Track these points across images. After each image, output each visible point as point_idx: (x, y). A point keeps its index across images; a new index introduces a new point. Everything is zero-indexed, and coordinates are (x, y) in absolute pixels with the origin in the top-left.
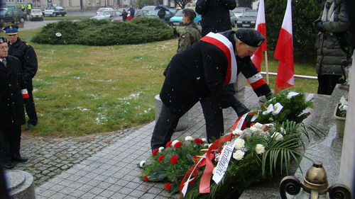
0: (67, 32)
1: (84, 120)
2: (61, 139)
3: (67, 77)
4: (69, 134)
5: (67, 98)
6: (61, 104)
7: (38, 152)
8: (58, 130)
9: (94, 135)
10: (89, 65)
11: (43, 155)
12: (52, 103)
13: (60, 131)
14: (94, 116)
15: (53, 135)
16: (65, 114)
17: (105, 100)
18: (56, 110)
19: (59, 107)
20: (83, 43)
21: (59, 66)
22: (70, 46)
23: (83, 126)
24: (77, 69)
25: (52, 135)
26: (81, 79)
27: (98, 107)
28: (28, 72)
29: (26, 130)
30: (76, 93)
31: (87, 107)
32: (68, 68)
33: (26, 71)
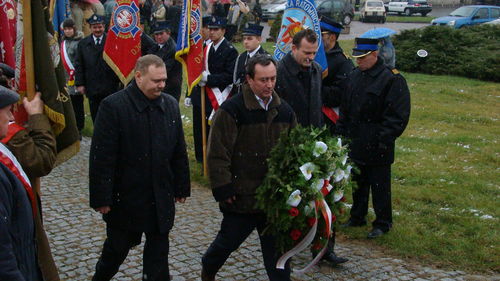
0: (440, 49)
1: (487, 239)
2: (441, 272)
3: (443, 142)
5: (446, 186)
6: (434, 197)
8: (432, 250)
10: (487, 122)
12: (417, 191)
13: (437, 255)
18: (425, 207)
19: (430, 202)
20: (470, 74)
22: (444, 78)
23: (485, 252)
25: (421, 259)
26: (471, 150)
28: (390, 126)
30: (464, 177)
31: (491, 211)
33: (384, 123)
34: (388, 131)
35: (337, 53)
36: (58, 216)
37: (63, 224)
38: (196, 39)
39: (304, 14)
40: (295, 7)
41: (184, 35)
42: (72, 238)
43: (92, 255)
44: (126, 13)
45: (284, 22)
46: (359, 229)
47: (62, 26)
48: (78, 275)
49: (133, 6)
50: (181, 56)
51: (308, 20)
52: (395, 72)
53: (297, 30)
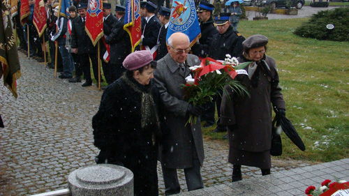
0: (343, 23)
5: (294, 110)
7: (220, 167)
9: (299, 161)
11: (225, 171)
14: (314, 138)
17: (345, 120)
21: (310, 68)
22: (343, 43)
24: (332, 75)
26: (327, 89)
27: (327, 127)
30: (311, 105)
31: (313, 125)
32: (322, 72)
35: (209, 23)
36: (41, 123)
37: (42, 128)
38: (137, 16)
41: (129, 14)
42: (43, 136)
43: (50, 145)
45: (173, 4)
46: (220, 134)
47: (67, 10)
48: (37, 154)
50: (127, 28)
51: (187, 3)
52: (239, 35)
53: (181, 9)
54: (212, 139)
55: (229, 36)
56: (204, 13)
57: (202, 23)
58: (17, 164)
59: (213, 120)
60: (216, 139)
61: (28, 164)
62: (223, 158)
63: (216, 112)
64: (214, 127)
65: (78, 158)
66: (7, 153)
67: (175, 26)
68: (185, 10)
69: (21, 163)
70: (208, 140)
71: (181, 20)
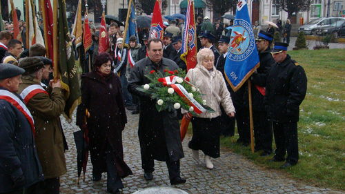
2: (315, 189)
4: (329, 184)
15: (309, 182)
16: (338, 160)
19: (338, 150)
29: (281, 168)
33: (290, 96)
34: (292, 101)
35: (267, 53)
38: (191, 47)
39: (243, 29)
40: (238, 25)
44: (154, 31)
45: (233, 35)
49: (158, 27)
50: (184, 57)
51: (246, 33)
52: (296, 64)
53: (240, 39)
54: (269, 169)
55: (287, 65)
56: (262, 43)
57: (260, 51)
58: (80, 187)
59: (271, 150)
60: (273, 168)
61: (89, 188)
62: (280, 187)
63: (274, 141)
64: (271, 157)
65: (137, 183)
66: (70, 177)
67: (234, 55)
68: (244, 39)
69: (83, 186)
70: (265, 169)
71: (240, 49)
